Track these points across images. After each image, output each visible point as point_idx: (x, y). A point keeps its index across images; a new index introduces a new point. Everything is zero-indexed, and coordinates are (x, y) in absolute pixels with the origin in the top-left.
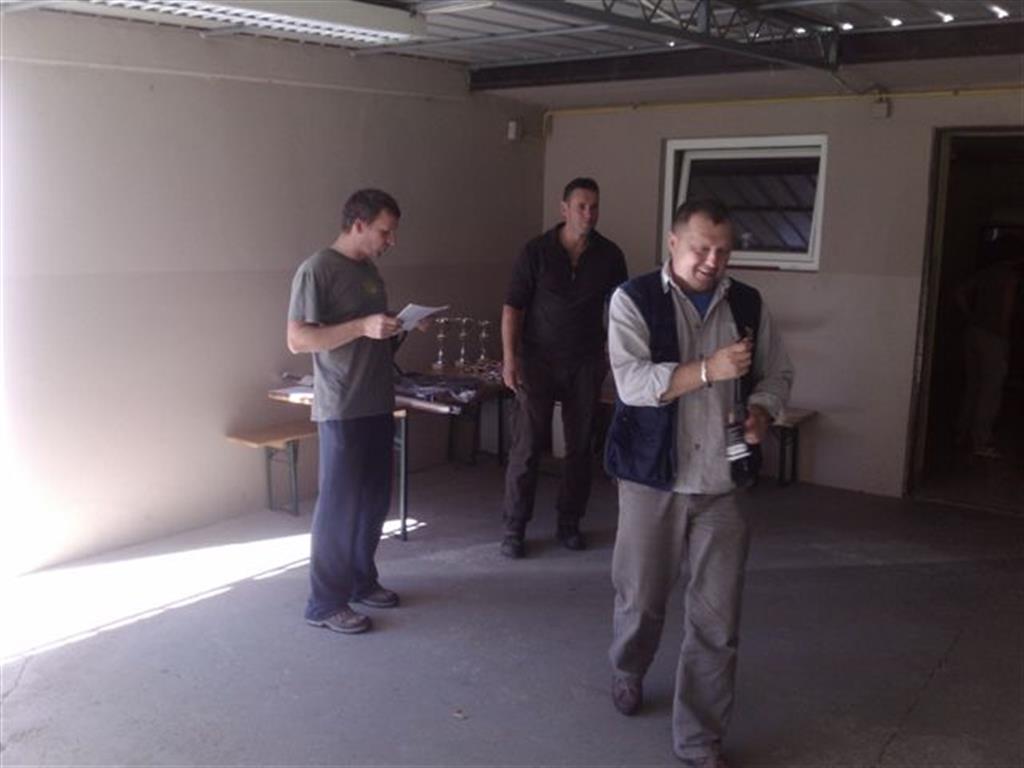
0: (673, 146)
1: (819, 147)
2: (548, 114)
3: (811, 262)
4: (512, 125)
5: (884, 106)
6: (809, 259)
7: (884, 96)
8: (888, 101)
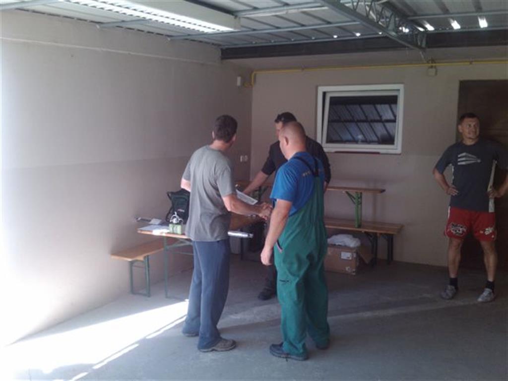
0: (321, 90)
1: (399, 90)
2: (254, 73)
3: (396, 149)
4: (239, 79)
5: (434, 70)
6: (395, 148)
7: (434, 65)
8: (435, 67)
